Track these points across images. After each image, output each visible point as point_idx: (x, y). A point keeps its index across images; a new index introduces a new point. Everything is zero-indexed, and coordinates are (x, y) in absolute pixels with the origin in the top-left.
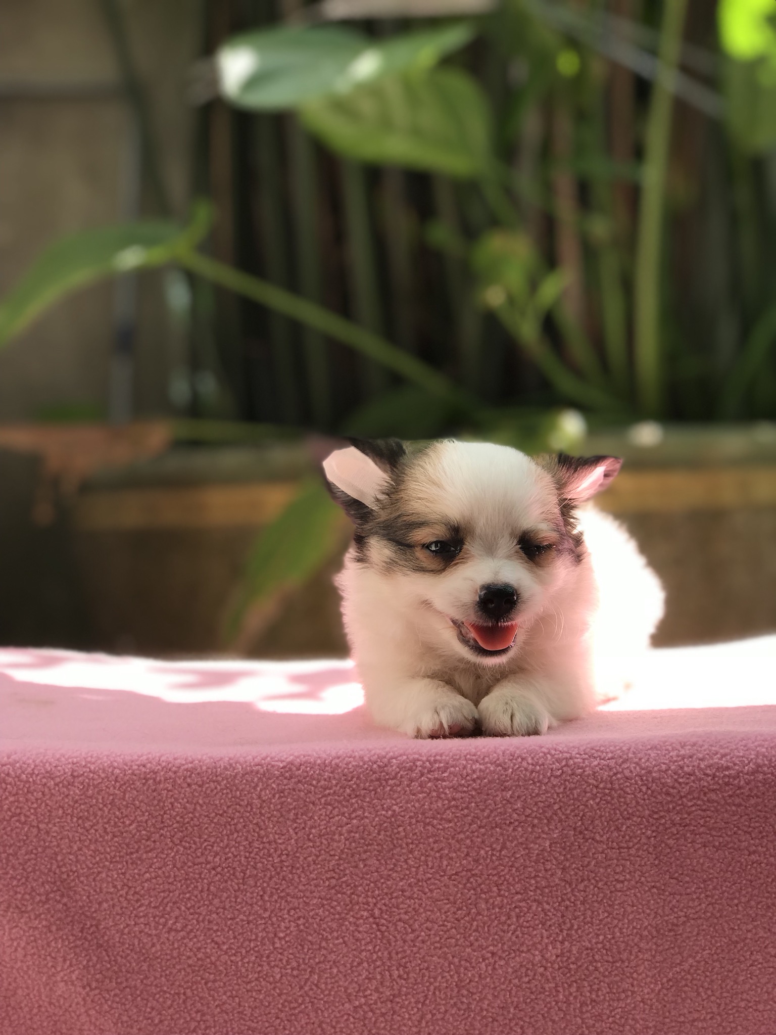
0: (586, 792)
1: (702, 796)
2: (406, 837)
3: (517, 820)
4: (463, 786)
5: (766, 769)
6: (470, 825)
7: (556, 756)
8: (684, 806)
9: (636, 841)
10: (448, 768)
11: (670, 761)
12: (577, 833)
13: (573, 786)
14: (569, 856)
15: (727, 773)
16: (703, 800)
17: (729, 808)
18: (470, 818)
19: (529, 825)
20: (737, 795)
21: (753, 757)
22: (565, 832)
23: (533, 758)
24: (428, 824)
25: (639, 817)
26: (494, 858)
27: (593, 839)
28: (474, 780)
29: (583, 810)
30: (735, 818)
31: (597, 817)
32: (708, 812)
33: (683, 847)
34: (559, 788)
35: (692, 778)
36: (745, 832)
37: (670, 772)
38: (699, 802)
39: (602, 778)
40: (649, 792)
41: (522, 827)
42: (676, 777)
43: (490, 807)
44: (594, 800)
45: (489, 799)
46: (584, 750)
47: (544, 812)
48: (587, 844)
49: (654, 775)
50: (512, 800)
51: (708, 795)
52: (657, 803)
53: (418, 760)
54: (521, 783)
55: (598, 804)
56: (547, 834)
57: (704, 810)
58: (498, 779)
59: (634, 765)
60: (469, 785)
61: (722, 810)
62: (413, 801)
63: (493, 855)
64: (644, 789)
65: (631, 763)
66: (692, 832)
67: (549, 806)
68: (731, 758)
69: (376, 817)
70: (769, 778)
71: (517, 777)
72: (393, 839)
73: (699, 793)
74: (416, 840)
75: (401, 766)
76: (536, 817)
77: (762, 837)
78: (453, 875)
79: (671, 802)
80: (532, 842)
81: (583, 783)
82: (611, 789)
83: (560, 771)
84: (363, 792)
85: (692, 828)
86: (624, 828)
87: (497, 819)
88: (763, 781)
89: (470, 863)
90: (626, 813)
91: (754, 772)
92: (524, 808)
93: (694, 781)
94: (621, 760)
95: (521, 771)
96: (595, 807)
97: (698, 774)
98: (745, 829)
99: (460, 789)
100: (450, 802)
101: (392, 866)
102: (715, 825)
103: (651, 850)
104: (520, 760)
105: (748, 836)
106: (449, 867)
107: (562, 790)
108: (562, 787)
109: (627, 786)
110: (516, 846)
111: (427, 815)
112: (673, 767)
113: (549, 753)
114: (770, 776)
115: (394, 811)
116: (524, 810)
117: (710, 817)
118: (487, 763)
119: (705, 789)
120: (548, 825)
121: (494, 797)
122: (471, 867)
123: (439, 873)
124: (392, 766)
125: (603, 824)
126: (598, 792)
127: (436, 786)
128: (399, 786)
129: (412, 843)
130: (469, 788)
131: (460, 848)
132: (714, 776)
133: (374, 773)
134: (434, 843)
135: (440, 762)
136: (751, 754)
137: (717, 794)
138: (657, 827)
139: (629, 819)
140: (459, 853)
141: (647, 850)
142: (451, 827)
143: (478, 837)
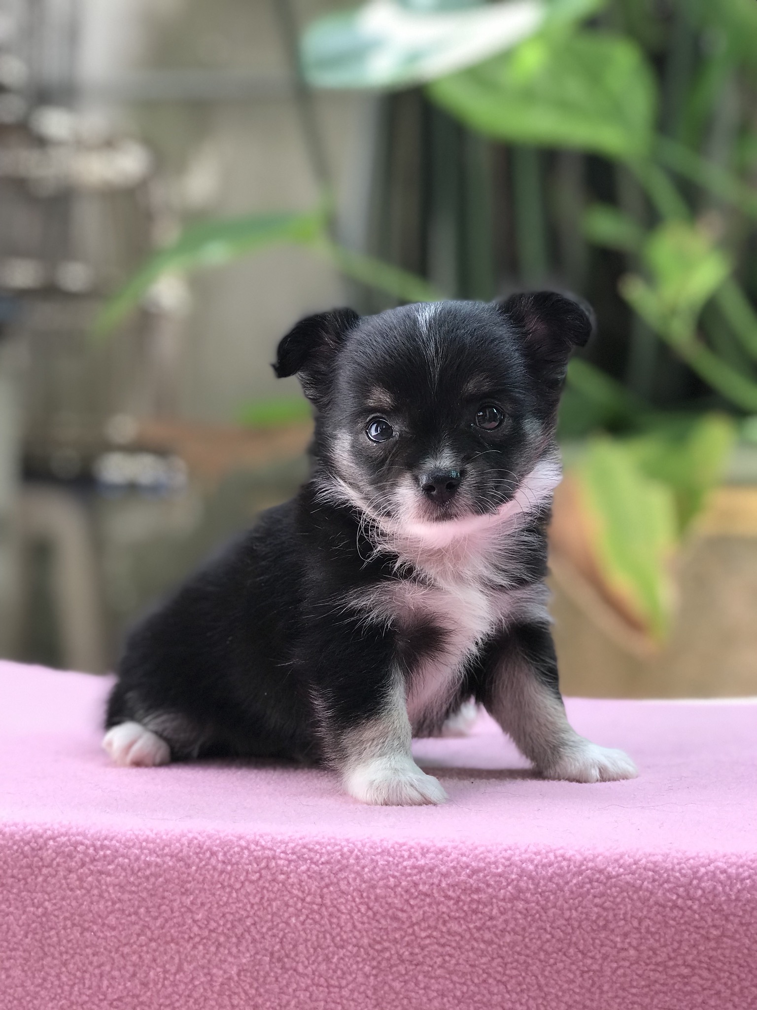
0: (287, 905)
1: (440, 926)
2: (59, 942)
3: (199, 935)
4: (133, 884)
5: (528, 895)
6: (139, 935)
7: (255, 853)
8: (416, 937)
9: (350, 978)
10: (116, 858)
11: (403, 874)
12: (274, 960)
13: (272, 896)
14: (262, 990)
15: (475, 897)
16: (442, 932)
17: (476, 945)
18: (137, 927)
19: (213, 943)
20: (488, 929)
21: (513, 876)
22: (258, 957)
23: (225, 854)
24: (88, 929)
25: (354, 946)
26: (166, 983)
27: (295, 970)
28: (147, 878)
29: (282, 930)
30: (484, 960)
31: (301, 940)
32: (448, 948)
33: (413, 994)
34: (255, 896)
35: (428, 900)
36: (499, 981)
37: (400, 889)
38: (435, 934)
39: (310, 890)
40: (370, 913)
41: (204, 945)
42: (406, 897)
43: (165, 915)
44: (297, 916)
45: (164, 904)
46: (293, 849)
47: (234, 927)
48: (286, 976)
49: (378, 891)
50: (194, 908)
51: (449, 925)
52: (381, 929)
53: (82, 844)
54: (206, 886)
55: (303, 923)
56: (235, 957)
57: (443, 946)
58: (178, 878)
59: (353, 875)
60: (140, 884)
61: (467, 947)
62: (69, 898)
63: (165, 979)
64: (363, 909)
65: (351, 871)
66: (426, 974)
67: (240, 920)
68: (485, 876)
69: (24, 913)
70: (533, 908)
71: (201, 878)
72: (43, 945)
73: (438, 919)
74: (71, 948)
75: (58, 850)
76: (223, 933)
77: (522, 991)
78: (115, 1000)
79: (400, 929)
80: (216, 966)
81: (285, 893)
82: (322, 905)
83: (258, 875)
84: (10, 881)
85: (426, 968)
86: (335, 960)
87: (172, 931)
88: (525, 912)
89: (136, 986)
90: (338, 938)
91: (514, 899)
92: (208, 920)
93: (430, 905)
94: (339, 866)
95: (208, 870)
96: (300, 927)
97: (436, 895)
98: (499, 977)
99: (128, 888)
100: (114, 903)
101: (40, 981)
102: (457, 968)
103: (369, 993)
104: (208, 854)
105: (502, 987)
106: (110, 990)
107: (257, 899)
108: (259, 896)
109: (342, 903)
110: (195, 969)
111: (86, 918)
112: (404, 884)
113: (247, 848)
114: (533, 904)
115: (46, 909)
116: (208, 922)
117: (451, 956)
118: (166, 855)
119: (445, 916)
120: (237, 945)
121: (171, 901)
122: (137, 992)
123: (98, 996)
124: (47, 850)
125: (308, 951)
126: (304, 907)
127: (99, 881)
128: (54, 876)
129: (67, 953)
130: (140, 888)
131: (125, 965)
132: (458, 900)
133: (26, 857)
134: (94, 955)
135: (108, 848)
136: (512, 873)
137: (461, 925)
138: (379, 963)
139: (343, 947)
140: (123, 971)
141: (364, 992)
142: (115, 937)
143: (147, 952)
